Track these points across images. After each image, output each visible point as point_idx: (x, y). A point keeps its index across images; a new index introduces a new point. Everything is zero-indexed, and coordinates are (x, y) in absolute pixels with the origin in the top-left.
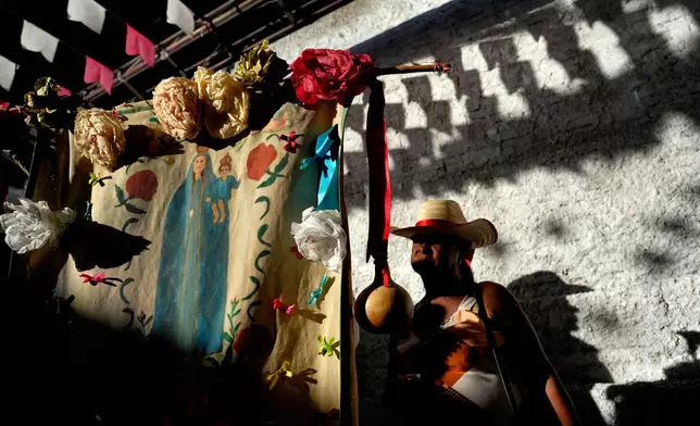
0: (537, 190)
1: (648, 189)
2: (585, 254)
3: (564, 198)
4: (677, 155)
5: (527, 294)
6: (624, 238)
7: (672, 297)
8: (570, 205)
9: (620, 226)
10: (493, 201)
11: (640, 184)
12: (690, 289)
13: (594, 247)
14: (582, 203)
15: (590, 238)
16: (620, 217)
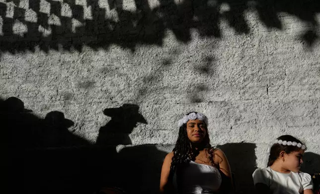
0: (108, 60)
1: (149, 67)
2: (120, 91)
3: (118, 65)
4: (163, 54)
5: (94, 106)
6: (136, 86)
7: (145, 113)
8: (120, 69)
9: (136, 81)
10: (89, 62)
11: (147, 64)
12: (151, 110)
13: (124, 89)
14: (125, 69)
15: (123, 85)
16: (136, 77)
